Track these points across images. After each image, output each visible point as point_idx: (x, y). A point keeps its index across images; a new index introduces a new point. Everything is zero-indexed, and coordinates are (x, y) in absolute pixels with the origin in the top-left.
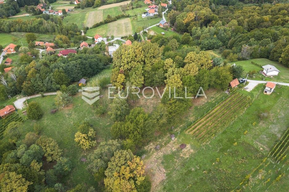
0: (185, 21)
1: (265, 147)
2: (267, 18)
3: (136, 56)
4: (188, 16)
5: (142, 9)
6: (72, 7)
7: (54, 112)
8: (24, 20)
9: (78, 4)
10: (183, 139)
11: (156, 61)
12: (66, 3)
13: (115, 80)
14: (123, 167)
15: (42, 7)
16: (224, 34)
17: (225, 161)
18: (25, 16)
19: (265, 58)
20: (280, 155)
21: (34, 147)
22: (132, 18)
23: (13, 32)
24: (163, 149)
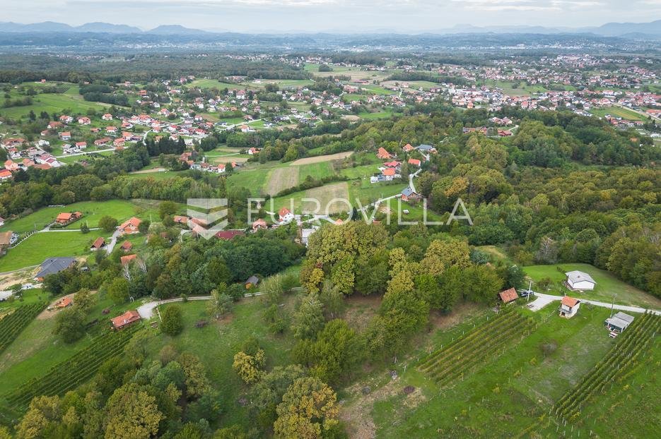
0: (449, 191)
1: (546, 398)
2: (606, 193)
3: (344, 242)
4: (455, 183)
5: (371, 167)
6: (244, 160)
7: (202, 326)
8: (157, 180)
9: (254, 155)
10: (410, 379)
11: (376, 251)
12: (232, 153)
13: (306, 278)
14: (304, 398)
15: (189, 157)
16: (517, 218)
17: (477, 417)
18: (158, 172)
19: (588, 263)
20: (568, 412)
21: (174, 364)
22: (352, 182)
23: (136, 198)
24: (376, 393)
